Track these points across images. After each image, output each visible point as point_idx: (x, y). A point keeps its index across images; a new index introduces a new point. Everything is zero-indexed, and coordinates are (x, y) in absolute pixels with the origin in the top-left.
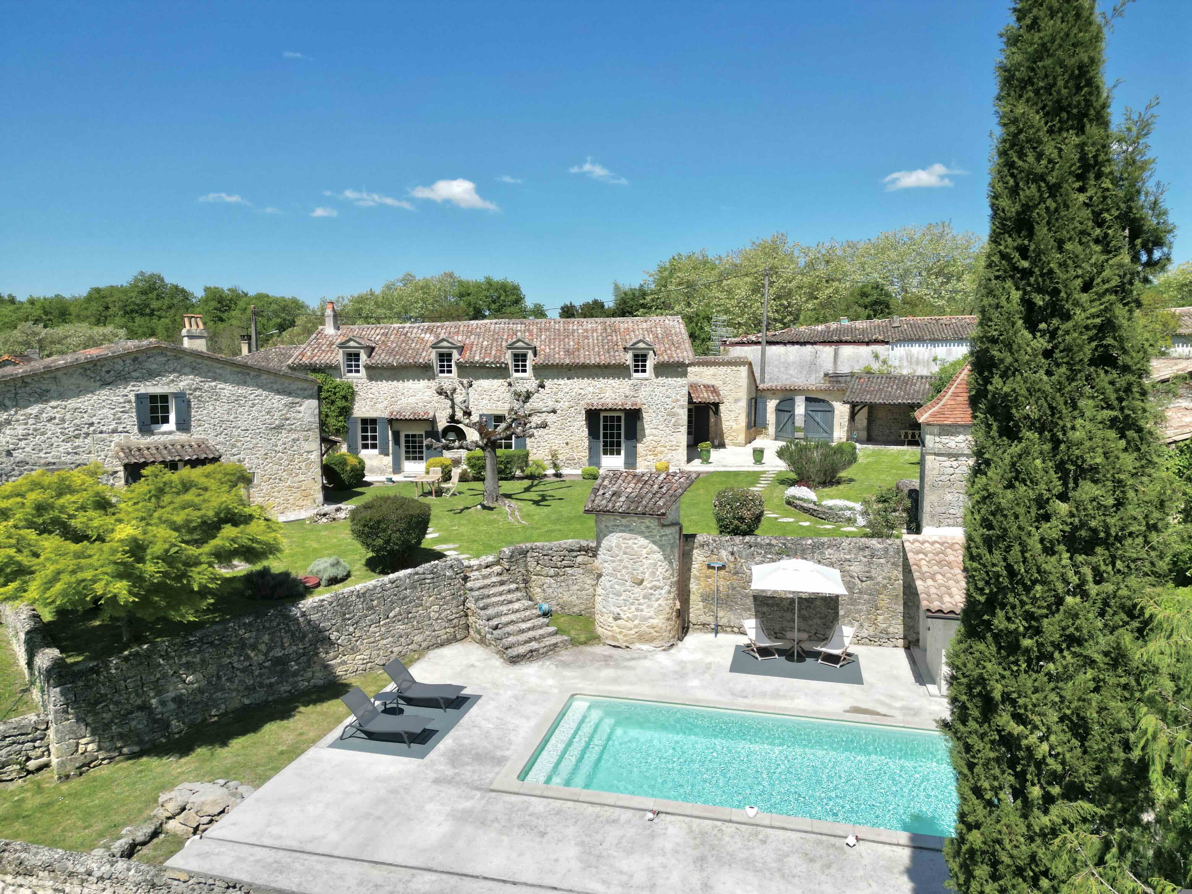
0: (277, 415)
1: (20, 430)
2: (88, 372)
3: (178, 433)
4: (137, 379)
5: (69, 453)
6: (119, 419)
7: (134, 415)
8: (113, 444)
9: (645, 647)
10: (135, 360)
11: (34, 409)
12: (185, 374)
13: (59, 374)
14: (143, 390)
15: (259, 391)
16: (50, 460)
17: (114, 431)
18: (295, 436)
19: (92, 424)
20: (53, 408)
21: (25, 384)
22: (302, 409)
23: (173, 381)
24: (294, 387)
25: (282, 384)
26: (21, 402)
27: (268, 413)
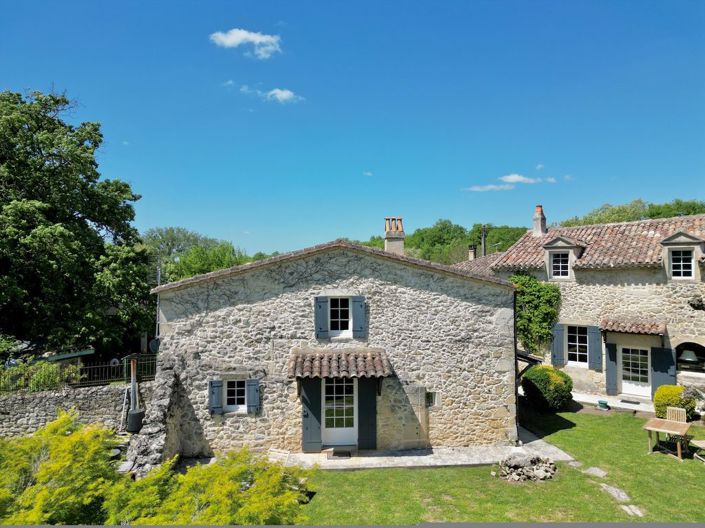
0: (463, 325)
1: (209, 331)
2: (274, 274)
3: (355, 341)
4: (318, 282)
5: (250, 358)
6: (298, 323)
7: (313, 319)
8: (291, 350)
10: (317, 261)
11: (222, 312)
12: (366, 277)
13: (247, 276)
14: (322, 294)
15: (443, 297)
16: (233, 365)
17: (293, 337)
18: (484, 352)
19: (273, 328)
20: (240, 310)
21: (217, 286)
22: (493, 318)
23: (353, 283)
24: (485, 291)
25: (471, 289)
26: (212, 305)
27: (453, 322)
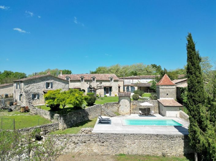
2: (40, 79)
3: (51, 88)
4: (46, 80)
5: (37, 91)
7: (46, 85)
9: (127, 115)
10: (46, 77)
12: (52, 80)
13: (37, 79)
15: (61, 83)
17: (43, 88)
19: (40, 87)
20: (35, 84)
21: (32, 80)
22: (67, 85)
24: (66, 82)
26: (31, 83)
27: (62, 86)
